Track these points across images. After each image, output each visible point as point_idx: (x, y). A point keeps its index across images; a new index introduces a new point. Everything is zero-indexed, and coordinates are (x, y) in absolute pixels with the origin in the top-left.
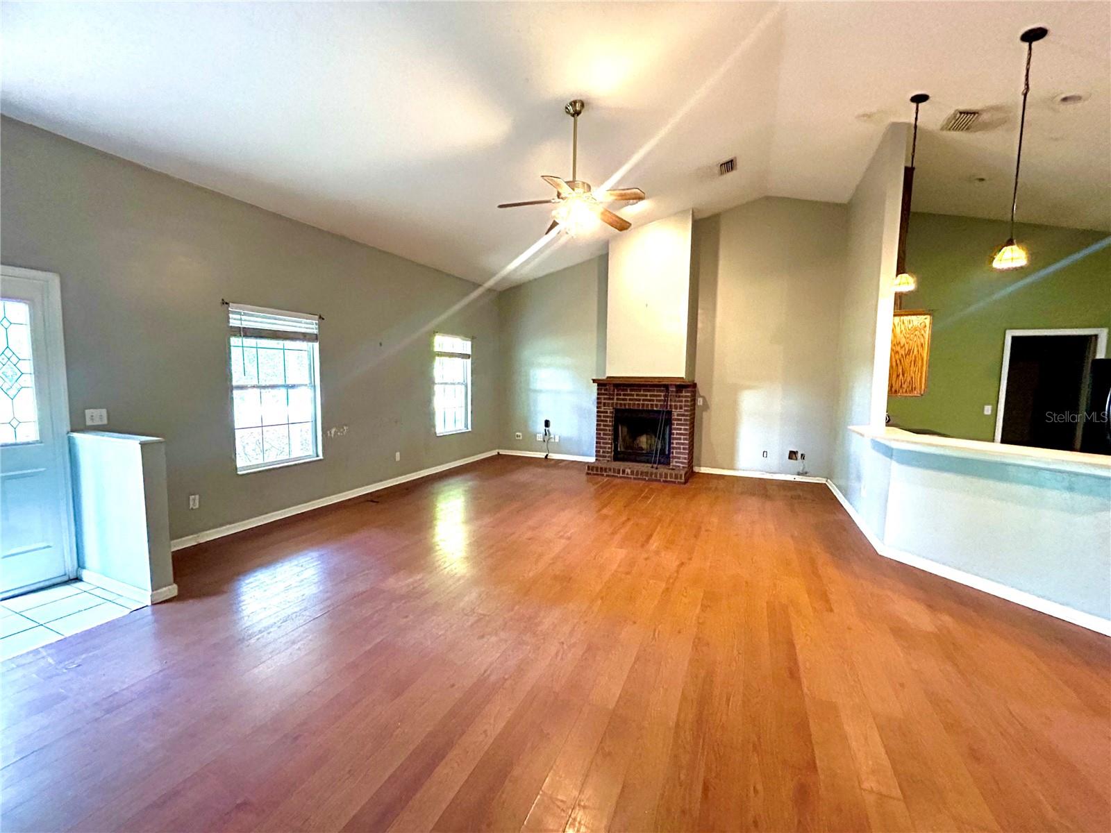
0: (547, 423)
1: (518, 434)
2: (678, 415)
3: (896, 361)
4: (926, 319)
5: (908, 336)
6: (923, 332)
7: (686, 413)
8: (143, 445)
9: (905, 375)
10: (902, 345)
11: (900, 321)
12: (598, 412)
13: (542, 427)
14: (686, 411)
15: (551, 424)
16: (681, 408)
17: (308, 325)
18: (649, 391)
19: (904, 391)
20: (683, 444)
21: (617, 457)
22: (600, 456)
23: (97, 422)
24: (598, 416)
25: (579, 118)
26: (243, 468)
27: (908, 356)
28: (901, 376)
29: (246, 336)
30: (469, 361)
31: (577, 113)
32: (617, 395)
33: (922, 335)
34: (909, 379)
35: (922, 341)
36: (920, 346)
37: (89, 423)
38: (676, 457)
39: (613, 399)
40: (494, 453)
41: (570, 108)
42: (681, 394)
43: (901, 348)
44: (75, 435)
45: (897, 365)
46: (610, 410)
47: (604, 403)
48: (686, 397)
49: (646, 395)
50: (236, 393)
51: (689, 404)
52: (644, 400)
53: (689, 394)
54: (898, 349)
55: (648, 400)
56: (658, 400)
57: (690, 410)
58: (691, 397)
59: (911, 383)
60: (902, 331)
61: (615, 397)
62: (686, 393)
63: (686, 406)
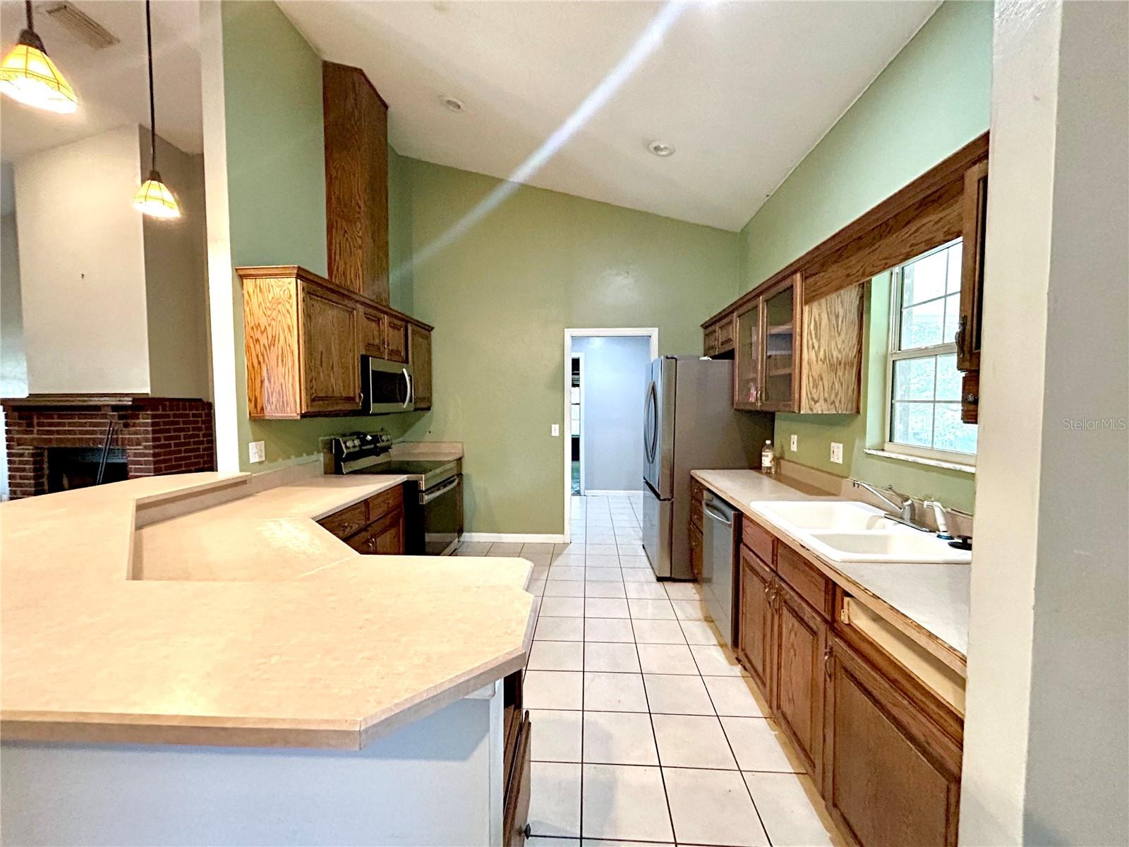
2: (136, 455)
3: (257, 356)
4: (290, 283)
5: (269, 313)
6: (288, 306)
7: (147, 452)
9: (272, 381)
10: (263, 328)
11: (256, 286)
12: (9, 455)
14: (146, 447)
16: (139, 444)
18: (86, 417)
19: (273, 407)
24: (10, 462)
27: (272, 347)
28: (266, 382)
32: (39, 424)
33: (288, 311)
34: (278, 388)
35: (289, 321)
36: (286, 330)
39: (32, 432)
42: (137, 421)
43: (262, 333)
45: (259, 363)
46: (28, 450)
47: (18, 439)
48: (146, 425)
49: (82, 425)
51: (150, 436)
52: (81, 432)
53: (150, 421)
54: (258, 335)
55: (87, 432)
56: (102, 433)
57: (154, 447)
58: (153, 424)
59: (281, 394)
60: (260, 305)
61: (36, 428)
62: (145, 420)
63: (147, 440)
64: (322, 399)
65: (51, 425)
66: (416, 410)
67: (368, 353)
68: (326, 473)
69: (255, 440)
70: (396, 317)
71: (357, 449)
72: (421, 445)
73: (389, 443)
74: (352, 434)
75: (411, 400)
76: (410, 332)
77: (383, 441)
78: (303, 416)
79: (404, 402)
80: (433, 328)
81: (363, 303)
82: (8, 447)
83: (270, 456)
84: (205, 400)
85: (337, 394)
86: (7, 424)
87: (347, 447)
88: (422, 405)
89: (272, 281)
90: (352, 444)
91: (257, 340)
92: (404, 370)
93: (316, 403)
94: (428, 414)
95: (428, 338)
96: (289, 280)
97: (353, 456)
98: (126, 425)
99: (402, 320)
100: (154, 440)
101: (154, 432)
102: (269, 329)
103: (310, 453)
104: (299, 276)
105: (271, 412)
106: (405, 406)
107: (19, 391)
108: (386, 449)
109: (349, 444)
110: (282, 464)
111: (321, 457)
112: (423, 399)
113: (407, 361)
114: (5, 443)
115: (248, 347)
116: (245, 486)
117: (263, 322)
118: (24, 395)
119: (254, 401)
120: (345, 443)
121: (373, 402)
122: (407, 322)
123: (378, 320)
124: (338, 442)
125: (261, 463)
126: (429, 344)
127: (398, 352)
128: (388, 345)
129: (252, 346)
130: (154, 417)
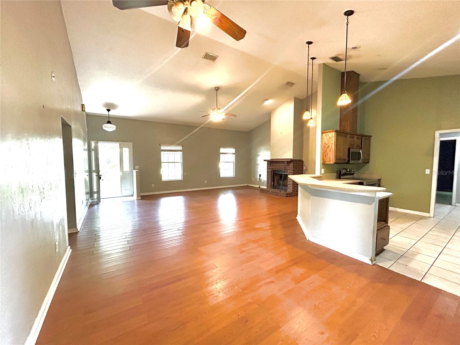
0: (260, 176)
1: (253, 179)
2: (289, 172)
3: (325, 150)
5: (328, 140)
7: (292, 172)
8: (136, 171)
9: (328, 155)
11: (326, 135)
12: (267, 171)
13: (258, 177)
14: (291, 171)
15: (261, 176)
17: (180, 148)
19: (328, 161)
20: (291, 183)
21: (274, 187)
22: (268, 187)
23: (137, 168)
24: (267, 173)
25: (218, 91)
26: (163, 180)
27: (328, 148)
28: (326, 156)
29: (165, 151)
30: (234, 155)
31: (217, 90)
33: (332, 140)
35: (333, 142)
36: (332, 144)
37: (136, 168)
38: (289, 188)
39: (271, 167)
40: (246, 185)
41: (215, 89)
44: (133, 170)
45: (325, 152)
46: (270, 170)
47: (269, 168)
49: (280, 165)
50: (162, 164)
51: (292, 168)
52: (280, 167)
53: (292, 165)
54: (325, 145)
55: (281, 167)
56: (284, 167)
57: (293, 171)
58: (293, 166)
59: (330, 158)
60: (326, 139)
61: (272, 166)
62: (291, 164)
63: (292, 169)
64: (338, 159)
65: (274, 165)
66: (363, 163)
67: (350, 147)
68: (336, 178)
69: (323, 168)
70: (358, 136)
71: (345, 173)
72: (365, 174)
73: (354, 172)
74: (344, 169)
75: (362, 160)
76: (363, 139)
77: (352, 171)
78: (334, 163)
79: (360, 160)
80: (371, 136)
81: (349, 134)
82: (267, 170)
83: (325, 173)
84: (302, 160)
85: (342, 158)
86: (267, 165)
87: (342, 172)
88: (367, 161)
89: (329, 133)
90: (344, 171)
91: (325, 147)
92: (361, 151)
93: (337, 160)
94: (368, 164)
95: (370, 140)
96: (333, 133)
97: (344, 175)
98: (288, 166)
99: (360, 136)
100: (293, 169)
101: (293, 167)
102: (328, 144)
103: (333, 173)
104: (335, 132)
105: (327, 163)
106: (360, 161)
107: (269, 158)
108: (353, 174)
109: (343, 171)
110: (327, 174)
111: (335, 174)
112: (367, 160)
113: (361, 148)
114: (267, 169)
115: (323, 148)
116: (321, 178)
117: (327, 142)
118: (270, 159)
119: (323, 160)
120: (342, 171)
121: (351, 160)
122: (362, 136)
123: (353, 138)
124: (340, 171)
125: (323, 174)
126: (370, 142)
127: (359, 146)
128: (356, 144)
129: (324, 148)
130: (294, 164)
